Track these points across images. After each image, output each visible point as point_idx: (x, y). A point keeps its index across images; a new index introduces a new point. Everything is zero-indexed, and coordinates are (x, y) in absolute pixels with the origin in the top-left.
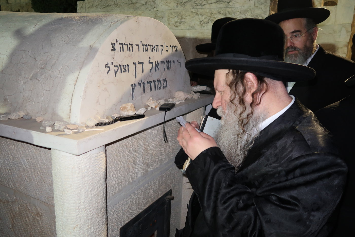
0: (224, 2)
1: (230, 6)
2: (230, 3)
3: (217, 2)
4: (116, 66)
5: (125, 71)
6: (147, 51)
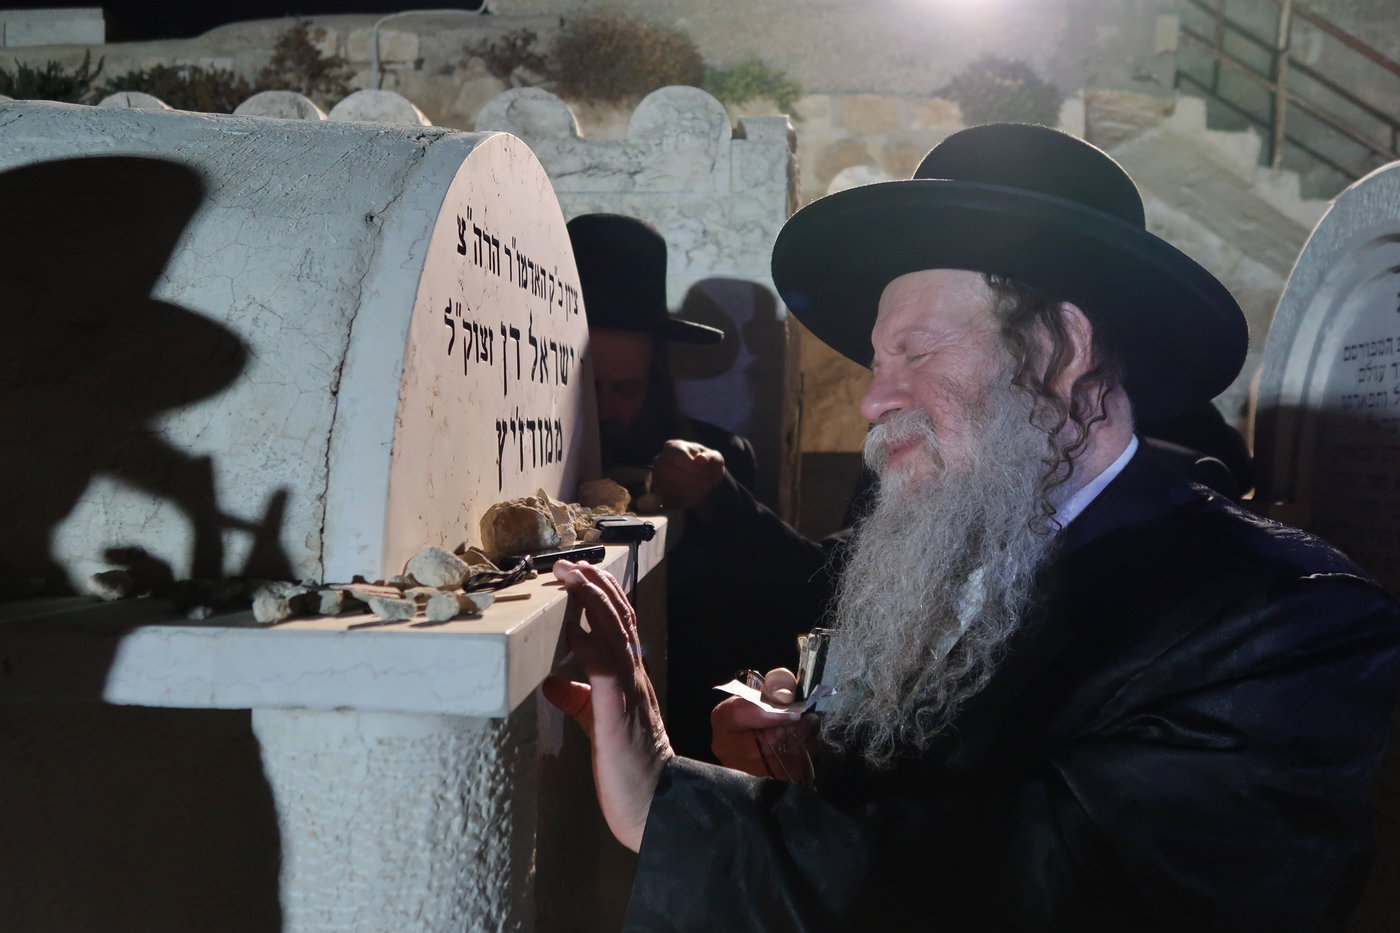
0: (614, 173)
1: (636, 186)
2: (638, 178)
3: (584, 171)
4: (466, 326)
5: (484, 357)
6: (525, 285)
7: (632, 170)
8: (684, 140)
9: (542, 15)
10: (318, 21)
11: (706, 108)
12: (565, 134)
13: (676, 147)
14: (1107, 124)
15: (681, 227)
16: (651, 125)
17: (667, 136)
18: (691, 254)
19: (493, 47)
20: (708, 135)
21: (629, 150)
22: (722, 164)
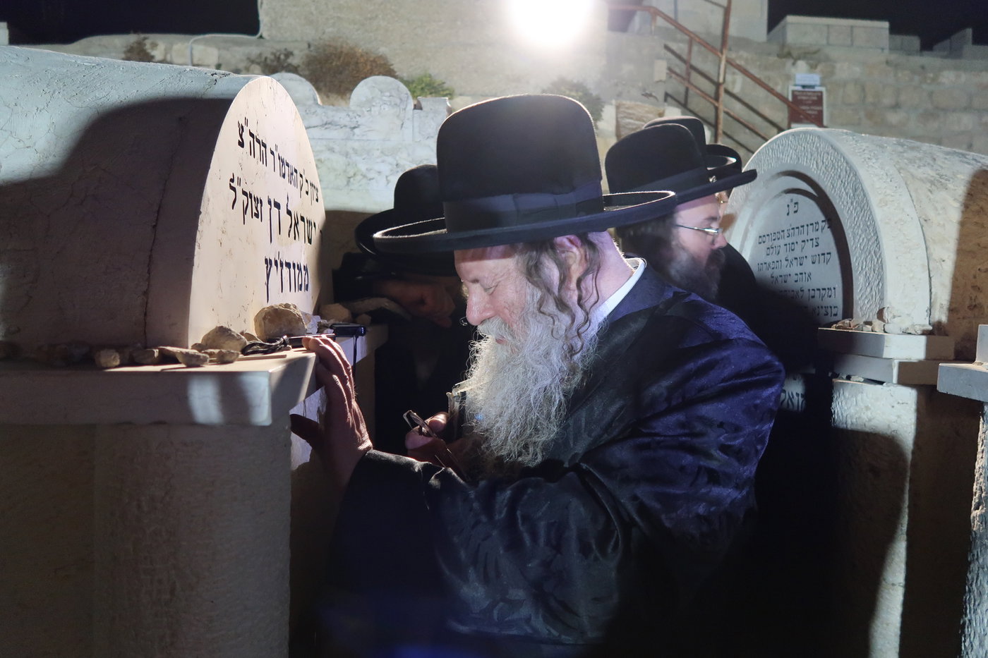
0: (342, 128)
1: (355, 136)
2: (356, 131)
3: (322, 126)
4: (244, 193)
5: (257, 215)
6: (284, 176)
7: (353, 126)
8: (384, 109)
9: (296, 41)
10: (152, 38)
11: (398, 90)
12: (311, 102)
13: (380, 113)
14: (628, 121)
15: (383, 162)
16: (365, 99)
17: (374, 106)
18: (388, 178)
19: (266, 59)
20: (399, 106)
21: (351, 114)
22: (408, 124)
